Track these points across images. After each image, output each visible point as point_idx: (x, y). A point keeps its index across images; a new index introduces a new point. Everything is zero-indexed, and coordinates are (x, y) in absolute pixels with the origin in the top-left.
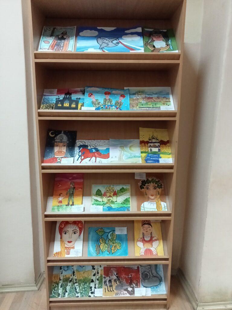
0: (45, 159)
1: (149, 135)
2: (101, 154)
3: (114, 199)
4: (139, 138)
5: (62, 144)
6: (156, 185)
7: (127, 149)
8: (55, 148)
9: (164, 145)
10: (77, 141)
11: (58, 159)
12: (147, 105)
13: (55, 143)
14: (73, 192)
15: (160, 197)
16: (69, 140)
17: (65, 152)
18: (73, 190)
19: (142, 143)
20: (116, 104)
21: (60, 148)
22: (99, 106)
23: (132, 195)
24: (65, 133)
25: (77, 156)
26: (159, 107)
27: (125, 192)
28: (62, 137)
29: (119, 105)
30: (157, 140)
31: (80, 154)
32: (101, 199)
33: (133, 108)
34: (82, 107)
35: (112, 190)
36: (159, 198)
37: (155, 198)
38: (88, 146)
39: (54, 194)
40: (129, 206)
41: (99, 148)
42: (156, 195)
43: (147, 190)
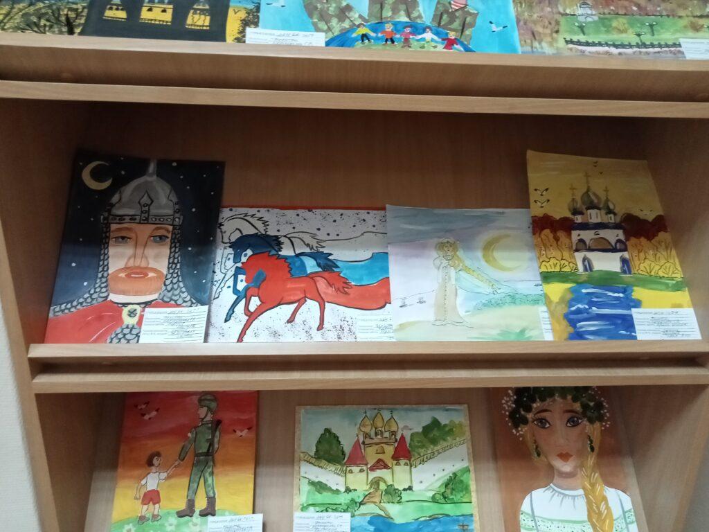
0: (55, 312)
1: (572, 189)
2: (346, 282)
3: (399, 476)
4: (526, 205)
5: (148, 229)
6: (577, 407)
7: (474, 259)
8: (112, 250)
9: (643, 240)
10: (226, 213)
11: (126, 310)
12: (607, 32)
13: (114, 227)
14: (211, 444)
15: (598, 466)
16: (182, 205)
17: (165, 272)
18: (213, 436)
19: (543, 229)
20: (438, 17)
21: (139, 251)
22: (346, 24)
23: (476, 457)
24: (165, 171)
25: (227, 297)
26: (675, 45)
27: (445, 444)
28: (147, 190)
29: (456, 24)
30: (610, 211)
31: (241, 286)
32: (341, 479)
33: (536, 44)
34: (250, 31)
35: (387, 435)
36: (593, 471)
37: (576, 467)
38: (282, 240)
39: (121, 460)
40: (465, 509)
41: (339, 254)
42: (581, 454)
43: (543, 432)
